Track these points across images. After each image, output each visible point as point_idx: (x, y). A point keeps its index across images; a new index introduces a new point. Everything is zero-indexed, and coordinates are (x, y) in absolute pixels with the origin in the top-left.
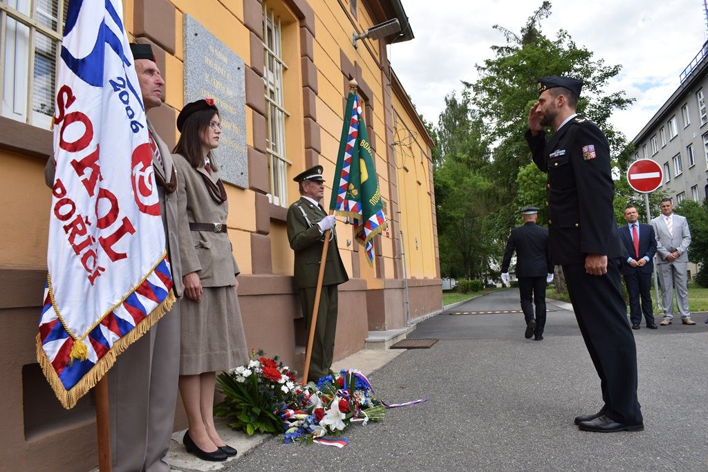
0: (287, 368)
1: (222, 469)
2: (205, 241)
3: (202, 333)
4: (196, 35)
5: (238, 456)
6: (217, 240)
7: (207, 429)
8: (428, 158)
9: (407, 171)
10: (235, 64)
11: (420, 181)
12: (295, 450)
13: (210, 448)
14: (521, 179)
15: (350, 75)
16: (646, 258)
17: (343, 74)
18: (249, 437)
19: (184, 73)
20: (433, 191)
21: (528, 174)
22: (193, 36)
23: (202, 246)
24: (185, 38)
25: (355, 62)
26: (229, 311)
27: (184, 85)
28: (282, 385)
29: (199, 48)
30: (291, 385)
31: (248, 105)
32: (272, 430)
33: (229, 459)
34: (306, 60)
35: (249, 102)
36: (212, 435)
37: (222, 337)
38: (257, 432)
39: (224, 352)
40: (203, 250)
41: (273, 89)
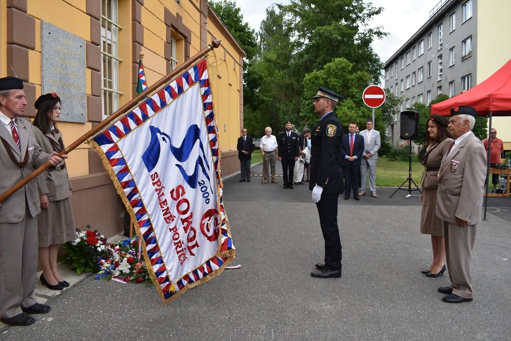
0: (103, 236)
1: (60, 294)
2: (51, 176)
3: (49, 225)
4: (50, 33)
5: (70, 286)
6: (58, 175)
7: (53, 273)
8: (240, 65)
9: (220, 78)
10: (78, 44)
11: (231, 83)
12: (100, 284)
13: (55, 283)
14: (305, 82)
15: (172, 25)
16: (355, 157)
17: (167, 25)
18: (78, 275)
19: (42, 60)
20: (242, 88)
21: (310, 80)
22: (48, 35)
23: (49, 179)
24: (42, 37)
25: (177, 14)
26: (65, 212)
27: (41, 68)
28: (98, 247)
29: (52, 41)
30: (103, 247)
31: (88, 68)
32: (92, 270)
33: (65, 289)
34: (135, 23)
35: (88, 66)
36: (57, 277)
37: (61, 226)
38: (84, 272)
39: (61, 234)
40: (50, 181)
41: (110, 43)
